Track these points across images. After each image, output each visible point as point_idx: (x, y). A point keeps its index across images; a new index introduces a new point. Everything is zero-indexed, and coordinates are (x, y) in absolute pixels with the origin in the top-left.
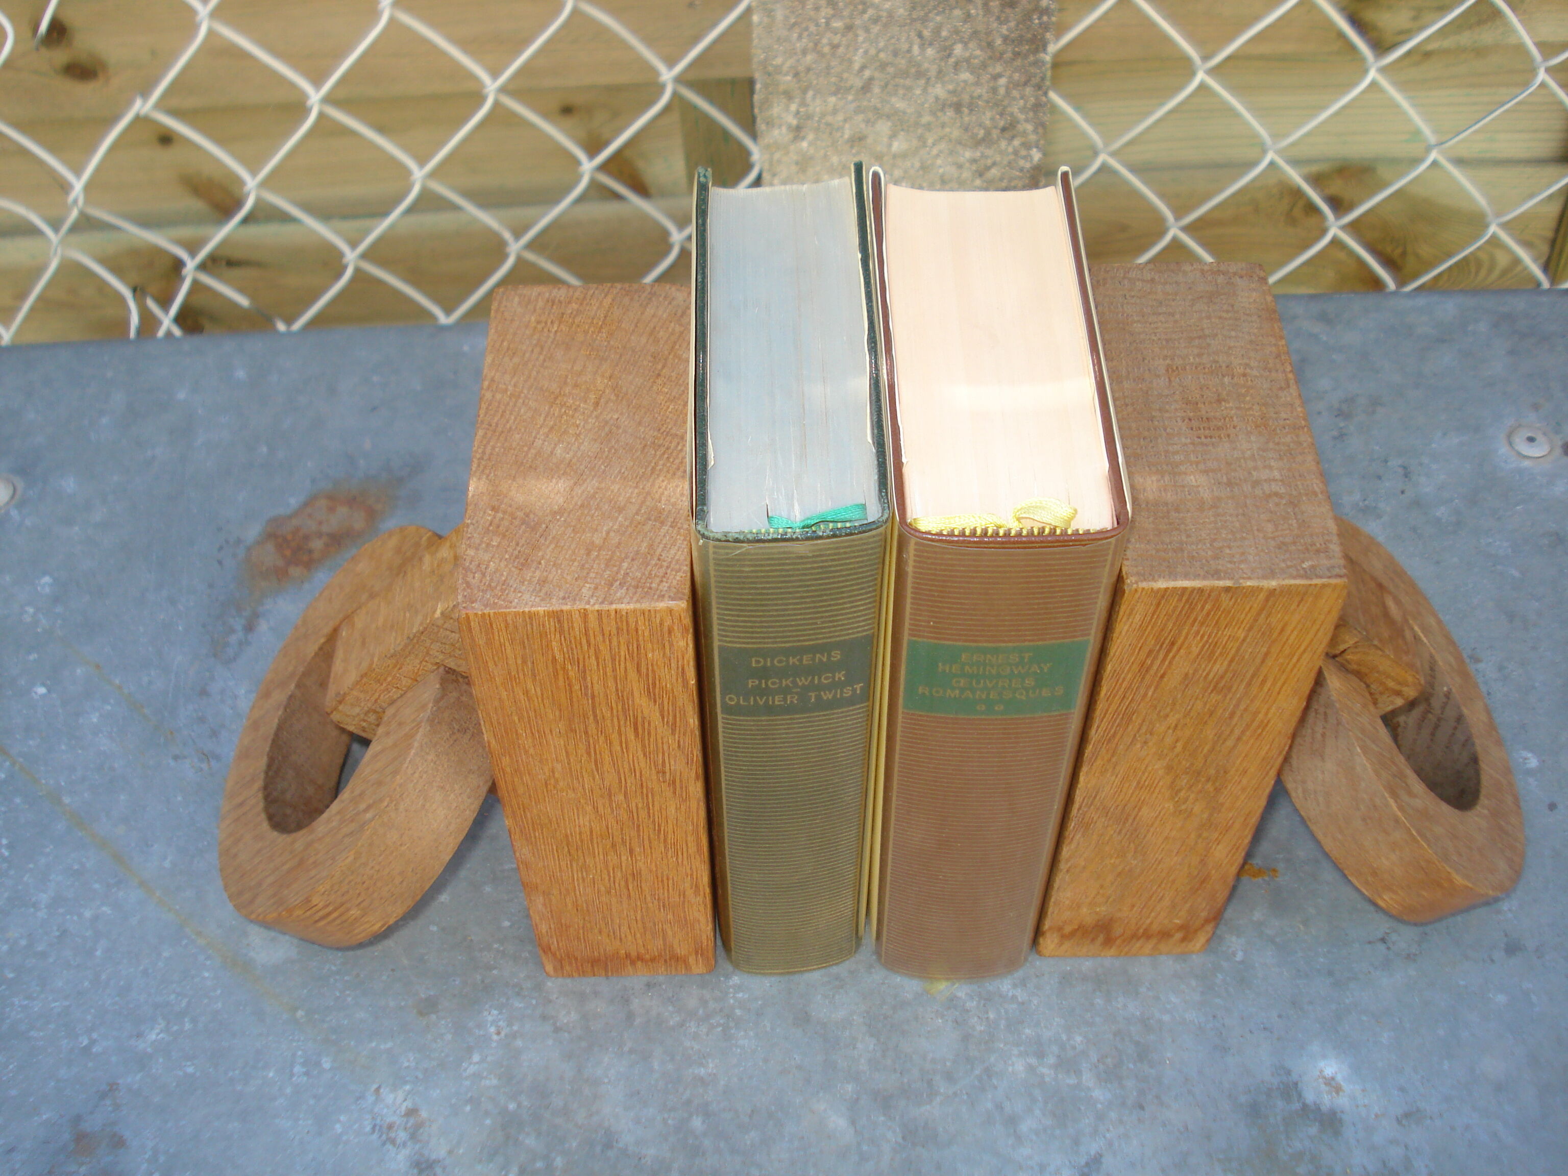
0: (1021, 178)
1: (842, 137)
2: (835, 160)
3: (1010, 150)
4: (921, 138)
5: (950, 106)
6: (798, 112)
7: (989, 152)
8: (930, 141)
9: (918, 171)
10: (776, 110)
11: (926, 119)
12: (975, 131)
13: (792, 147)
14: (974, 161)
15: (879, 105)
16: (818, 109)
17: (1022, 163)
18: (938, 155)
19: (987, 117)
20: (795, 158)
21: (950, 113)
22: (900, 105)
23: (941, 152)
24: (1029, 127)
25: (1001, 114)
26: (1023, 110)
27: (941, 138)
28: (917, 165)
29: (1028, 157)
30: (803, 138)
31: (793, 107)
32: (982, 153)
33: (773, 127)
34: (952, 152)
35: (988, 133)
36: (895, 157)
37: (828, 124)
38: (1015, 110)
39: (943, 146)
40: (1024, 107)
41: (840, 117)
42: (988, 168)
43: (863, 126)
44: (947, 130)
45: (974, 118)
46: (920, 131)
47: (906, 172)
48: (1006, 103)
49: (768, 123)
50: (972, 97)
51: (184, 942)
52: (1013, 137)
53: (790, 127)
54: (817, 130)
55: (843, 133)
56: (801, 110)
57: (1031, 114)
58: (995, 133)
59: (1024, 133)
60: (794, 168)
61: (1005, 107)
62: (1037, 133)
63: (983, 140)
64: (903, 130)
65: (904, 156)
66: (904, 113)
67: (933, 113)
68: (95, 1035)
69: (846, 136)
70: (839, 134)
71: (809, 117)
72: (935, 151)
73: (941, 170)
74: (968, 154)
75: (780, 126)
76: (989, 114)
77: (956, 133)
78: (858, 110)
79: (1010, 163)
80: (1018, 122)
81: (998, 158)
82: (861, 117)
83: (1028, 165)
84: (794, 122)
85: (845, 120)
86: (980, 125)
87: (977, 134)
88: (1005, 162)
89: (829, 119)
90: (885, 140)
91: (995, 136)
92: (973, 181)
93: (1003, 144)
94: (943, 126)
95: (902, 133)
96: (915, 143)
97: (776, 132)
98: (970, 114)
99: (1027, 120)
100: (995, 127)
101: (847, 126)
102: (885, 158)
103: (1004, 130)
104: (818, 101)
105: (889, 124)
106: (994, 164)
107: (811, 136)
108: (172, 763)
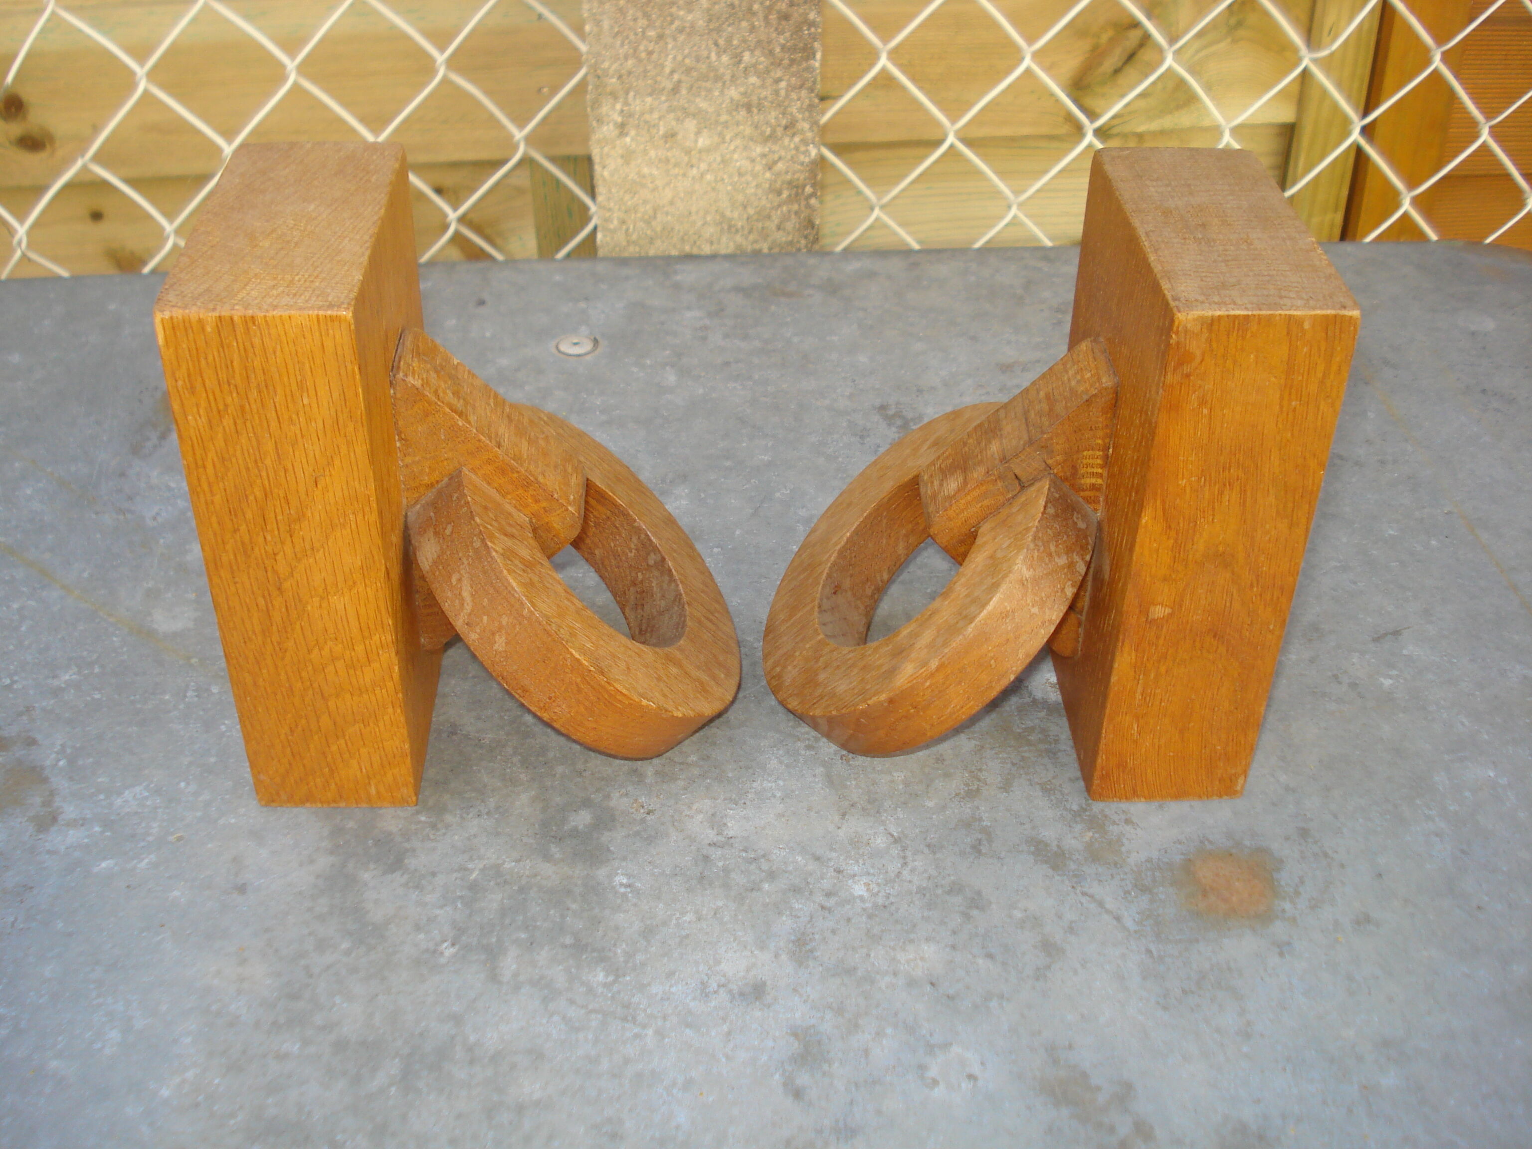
0: (802, 172)
1: (657, 133)
2: (653, 153)
3: (792, 146)
4: (721, 135)
5: (743, 106)
6: (622, 111)
7: (775, 148)
8: (728, 138)
9: (719, 164)
10: (604, 109)
11: (724, 117)
12: (764, 128)
13: (618, 142)
14: (764, 156)
15: (686, 105)
16: (638, 108)
17: (802, 158)
18: (734, 151)
19: (772, 116)
20: (620, 152)
21: (743, 113)
22: (703, 105)
23: (737, 147)
24: (806, 126)
25: (784, 114)
26: (800, 110)
27: (736, 135)
28: (719, 159)
29: (806, 153)
30: (627, 134)
31: (618, 107)
32: (770, 149)
33: (603, 123)
34: (746, 148)
35: (774, 131)
36: (700, 152)
37: (646, 122)
38: (794, 110)
39: (738, 142)
40: (801, 108)
41: (656, 115)
42: (775, 163)
43: (674, 123)
44: (741, 127)
45: (762, 117)
46: (719, 128)
47: (710, 165)
48: (786, 103)
49: (598, 121)
50: (759, 99)
51: (97, 620)
52: (794, 135)
53: (616, 124)
54: (638, 127)
55: (658, 130)
56: (625, 108)
57: (807, 114)
58: (780, 132)
59: (802, 132)
60: (620, 161)
61: (786, 107)
62: (813, 131)
63: (770, 136)
64: (706, 128)
65: (707, 150)
66: (707, 112)
67: (729, 112)
68: (16, 678)
69: (661, 133)
70: (655, 131)
71: (631, 115)
72: (732, 147)
73: (738, 164)
74: (759, 150)
75: (608, 124)
76: (773, 114)
77: (748, 131)
78: (671, 110)
79: (792, 157)
80: (797, 121)
81: (783, 153)
82: (672, 115)
83: (807, 160)
84: (619, 119)
85: (660, 118)
86: (767, 123)
87: (765, 132)
88: (789, 157)
89: (647, 117)
90: (692, 136)
91: (779, 134)
92: (763, 174)
93: (786, 141)
94: (738, 124)
95: (705, 130)
96: (716, 139)
97: (605, 128)
98: (758, 113)
99: (803, 119)
100: (779, 125)
101: (661, 123)
102: (693, 153)
103: (786, 128)
104: (638, 101)
105: (695, 122)
106: (780, 158)
107: (633, 133)
108: (94, 516)
